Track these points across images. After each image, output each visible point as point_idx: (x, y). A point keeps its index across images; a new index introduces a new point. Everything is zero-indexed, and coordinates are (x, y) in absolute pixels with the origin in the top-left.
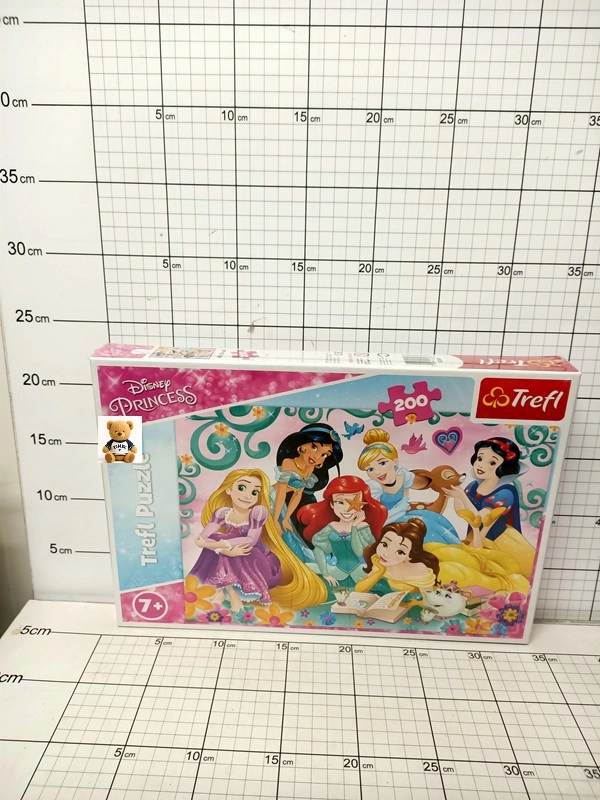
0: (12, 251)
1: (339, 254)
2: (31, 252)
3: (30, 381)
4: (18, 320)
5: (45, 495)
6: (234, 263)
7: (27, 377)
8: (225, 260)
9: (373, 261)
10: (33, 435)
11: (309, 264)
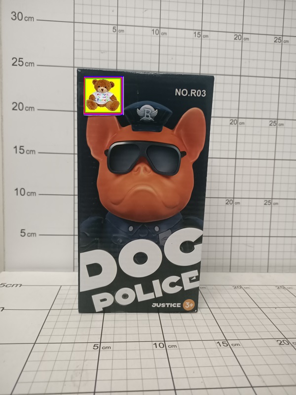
0: (14, 18)
1: (222, 28)
2: (26, 19)
3: (17, 108)
4: (13, 65)
5: (20, 191)
6: (158, 31)
7: (15, 104)
8: (153, 29)
9: (243, 33)
10: (16, 147)
11: (204, 33)
